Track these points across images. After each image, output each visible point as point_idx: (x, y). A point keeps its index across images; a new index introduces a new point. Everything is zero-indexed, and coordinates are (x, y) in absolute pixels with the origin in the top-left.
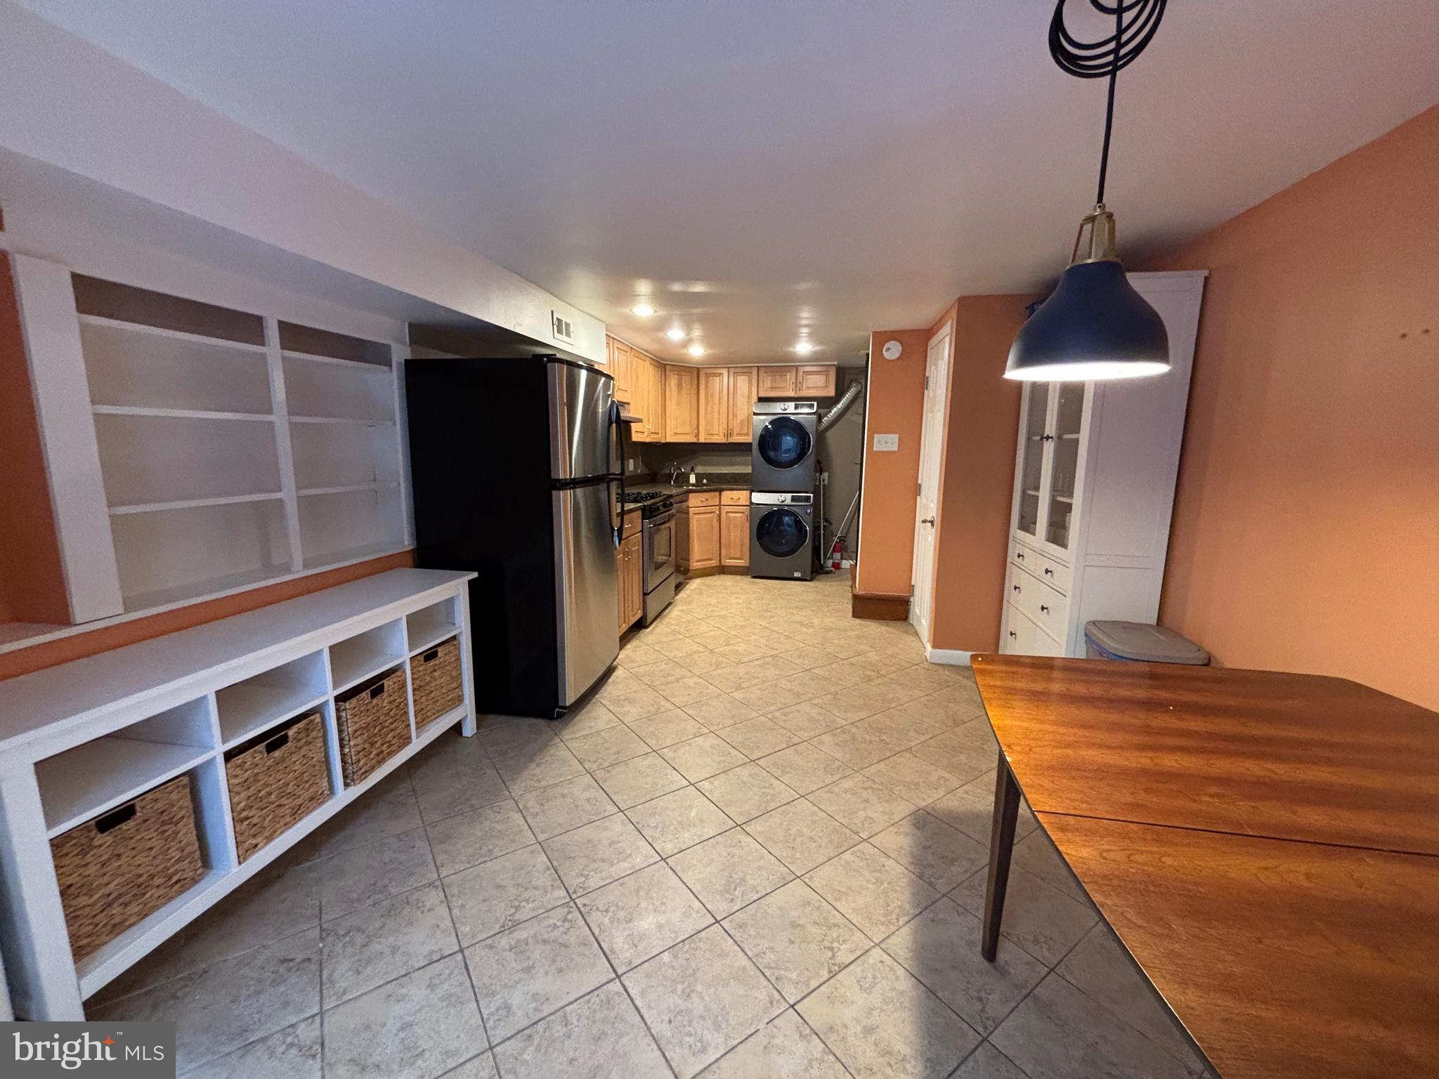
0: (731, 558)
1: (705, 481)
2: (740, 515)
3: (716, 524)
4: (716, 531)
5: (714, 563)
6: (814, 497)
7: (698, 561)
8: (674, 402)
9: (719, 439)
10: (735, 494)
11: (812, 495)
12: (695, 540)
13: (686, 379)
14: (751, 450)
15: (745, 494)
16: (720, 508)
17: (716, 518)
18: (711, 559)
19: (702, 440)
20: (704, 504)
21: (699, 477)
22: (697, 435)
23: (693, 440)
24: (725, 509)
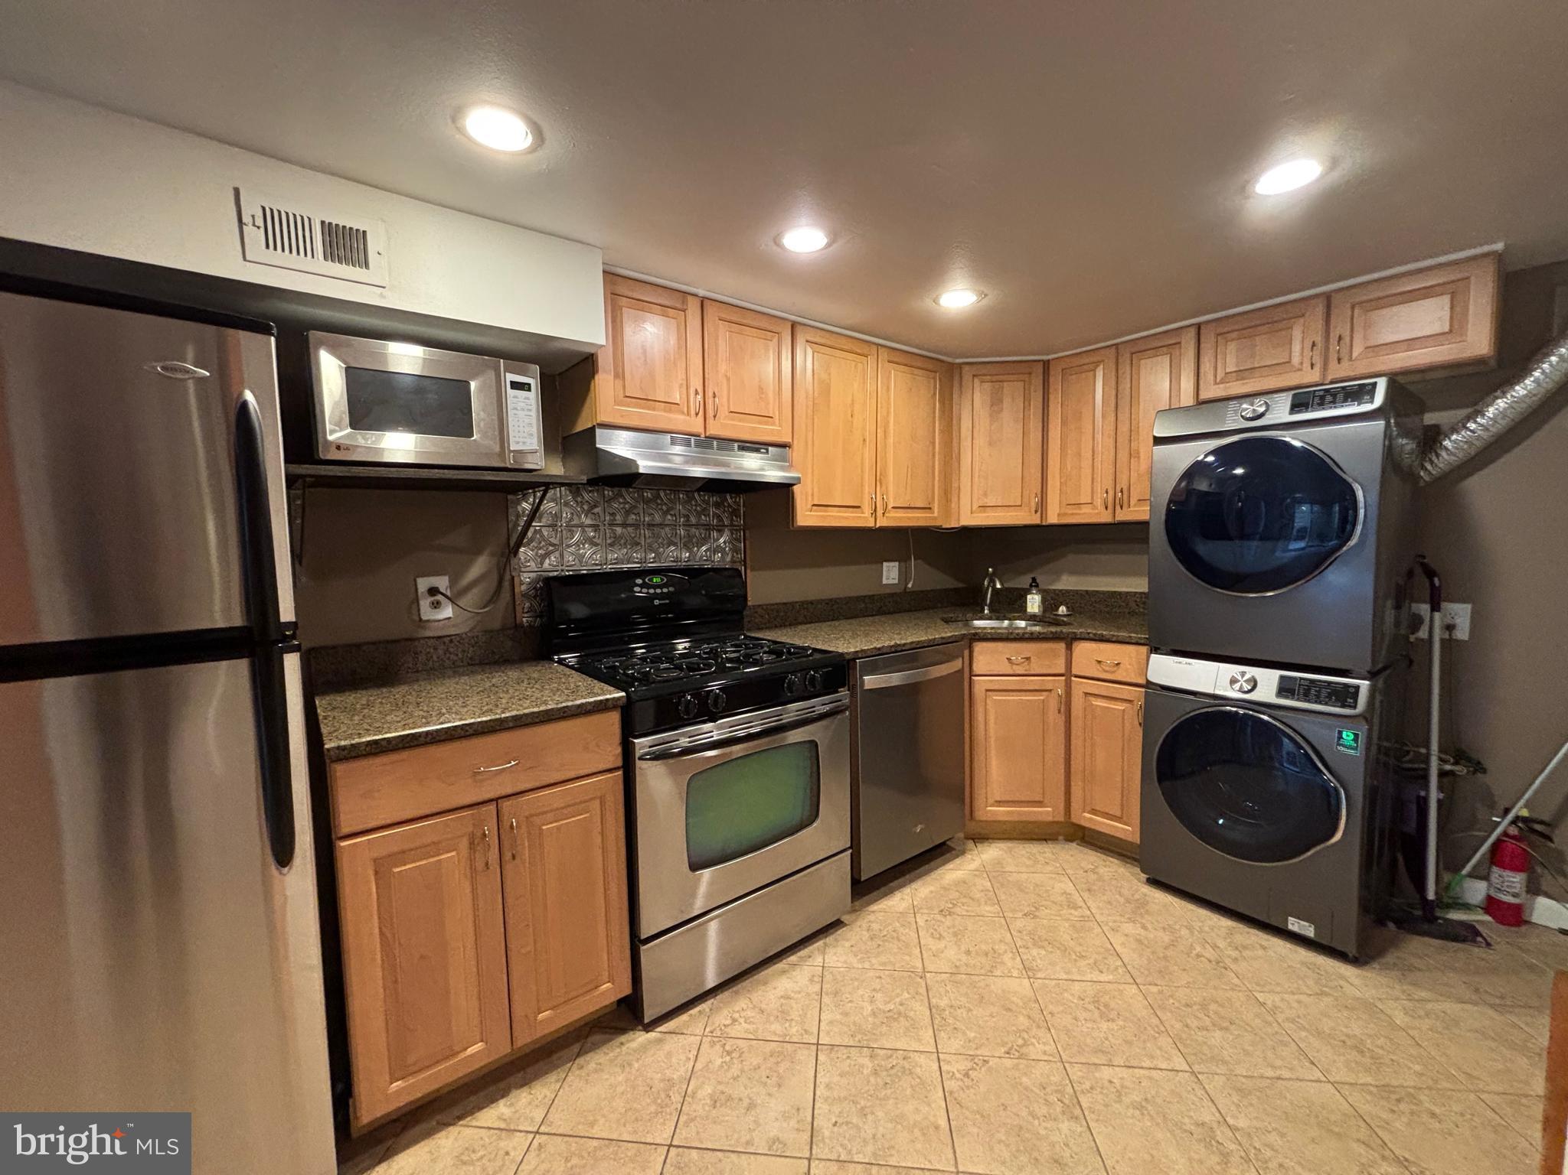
0: (1094, 812)
1: (1062, 610)
2: (1120, 706)
3: (1055, 720)
4: (1056, 740)
5: (1046, 813)
6: (1373, 691)
7: (999, 803)
8: (981, 441)
9: (1095, 514)
10: (1109, 652)
11: (1364, 684)
12: (993, 753)
13: (1012, 390)
14: (1145, 540)
15: (1137, 652)
16: (1068, 686)
17: (1053, 704)
18: (1040, 803)
19: (1053, 519)
20: (1020, 670)
21: (1051, 601)
22: (1042, 507)
23: (1035, 520)
24: (1080, 687)
